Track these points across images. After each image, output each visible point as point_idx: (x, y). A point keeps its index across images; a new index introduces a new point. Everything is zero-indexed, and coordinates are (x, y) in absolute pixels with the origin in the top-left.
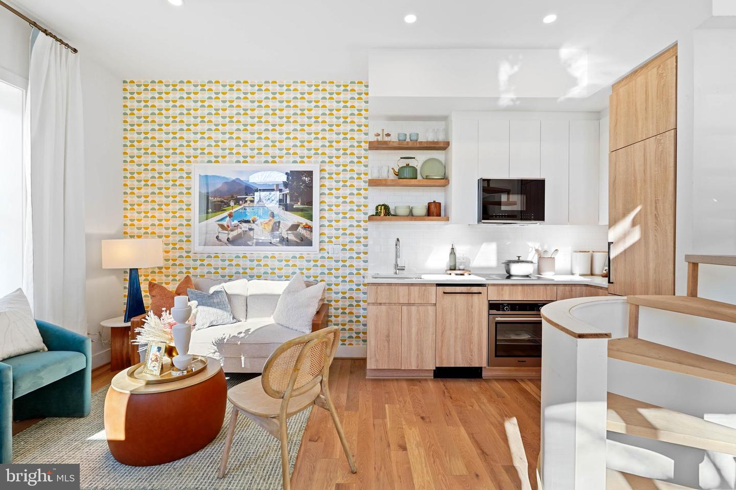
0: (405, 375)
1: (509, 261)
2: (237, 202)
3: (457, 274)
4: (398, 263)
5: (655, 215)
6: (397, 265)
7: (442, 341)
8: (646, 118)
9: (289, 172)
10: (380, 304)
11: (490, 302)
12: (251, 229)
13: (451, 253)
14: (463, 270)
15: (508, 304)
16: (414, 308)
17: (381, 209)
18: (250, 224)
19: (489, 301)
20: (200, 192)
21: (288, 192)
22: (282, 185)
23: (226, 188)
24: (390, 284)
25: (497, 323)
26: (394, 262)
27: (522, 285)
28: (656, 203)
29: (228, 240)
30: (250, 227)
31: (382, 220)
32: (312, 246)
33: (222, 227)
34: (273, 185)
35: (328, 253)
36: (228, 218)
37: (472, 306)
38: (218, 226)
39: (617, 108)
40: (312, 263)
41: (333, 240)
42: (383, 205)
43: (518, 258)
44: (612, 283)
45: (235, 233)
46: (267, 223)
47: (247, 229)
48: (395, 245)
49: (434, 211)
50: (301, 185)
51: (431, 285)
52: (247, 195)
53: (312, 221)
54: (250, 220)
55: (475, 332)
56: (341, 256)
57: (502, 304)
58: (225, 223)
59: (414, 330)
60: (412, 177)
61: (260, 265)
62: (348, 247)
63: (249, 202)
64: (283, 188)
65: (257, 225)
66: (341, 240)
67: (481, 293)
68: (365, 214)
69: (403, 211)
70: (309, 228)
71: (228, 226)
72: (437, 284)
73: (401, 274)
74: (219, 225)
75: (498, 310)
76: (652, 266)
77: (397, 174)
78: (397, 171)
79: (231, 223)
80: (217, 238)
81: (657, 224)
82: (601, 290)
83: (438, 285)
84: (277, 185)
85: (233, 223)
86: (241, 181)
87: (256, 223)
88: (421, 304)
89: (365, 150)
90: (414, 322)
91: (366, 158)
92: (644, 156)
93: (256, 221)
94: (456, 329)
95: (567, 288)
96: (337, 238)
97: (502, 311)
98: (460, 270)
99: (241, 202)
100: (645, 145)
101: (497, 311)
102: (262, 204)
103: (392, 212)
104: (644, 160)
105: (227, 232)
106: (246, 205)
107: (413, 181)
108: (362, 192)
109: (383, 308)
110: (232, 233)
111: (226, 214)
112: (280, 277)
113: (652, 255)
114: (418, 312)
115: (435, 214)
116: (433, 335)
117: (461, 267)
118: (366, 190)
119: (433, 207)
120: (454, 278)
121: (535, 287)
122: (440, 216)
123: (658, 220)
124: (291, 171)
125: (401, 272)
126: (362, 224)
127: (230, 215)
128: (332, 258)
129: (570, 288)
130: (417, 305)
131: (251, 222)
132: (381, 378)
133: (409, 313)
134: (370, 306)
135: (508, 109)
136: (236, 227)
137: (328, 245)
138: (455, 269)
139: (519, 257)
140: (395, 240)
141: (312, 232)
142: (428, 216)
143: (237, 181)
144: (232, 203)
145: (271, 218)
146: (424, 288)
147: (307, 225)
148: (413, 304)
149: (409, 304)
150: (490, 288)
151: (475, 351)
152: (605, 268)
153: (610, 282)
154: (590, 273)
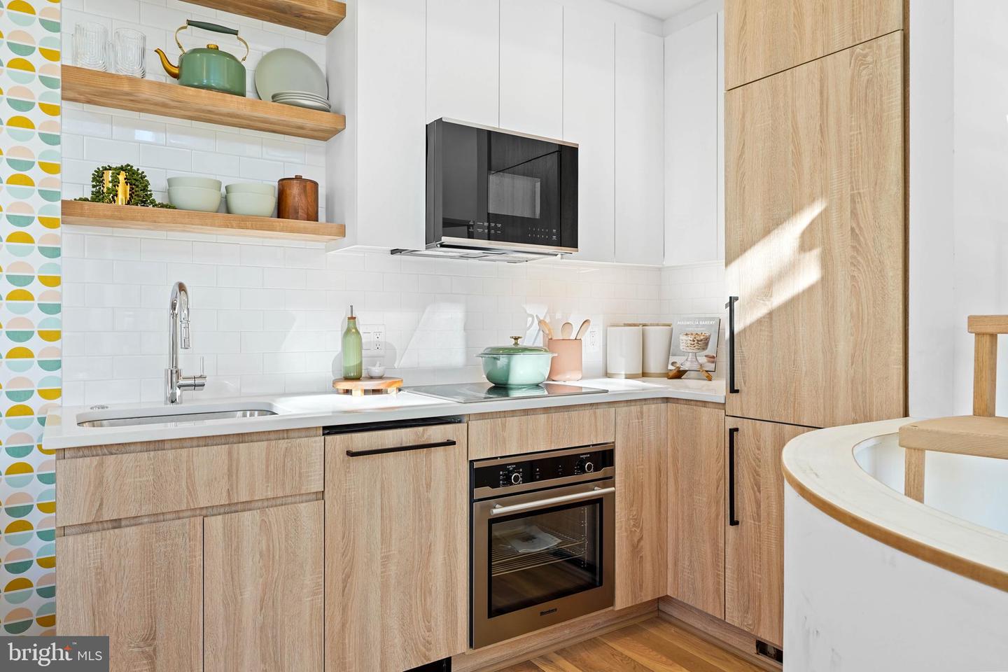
1: (493, 349)
3: (366, 392)
4: (180, 367)
5: (853, 230)
6: (175, 372)
7: (344, 609)
8: (824, 9)
10: (117, 524)
11: (476, 465)
13: (348, 331)
14: (381, 378)
16: (248, 519)
17: (115, 182)
19: (471, 462)
24: (157, 445)
25: (494, 521)
26: (165, 364)
27: (546, 410)
28: (853, 201)
31: (119, 219)
37: (428, 486)
42: (122, 168)
43: (513, 341)
44: (737, 391)
48: (169, 306)
49: (297, 204)
51: (307, 431)
55: (438, 559)
57: (503, 467)
59: (250, 594)
60: (227, 86)
67: (454, 443)
68: (49, 195)
69: (196, 196)
72: (324, 428)
73: (190, 401)
75: (495, 485)
76: (843, 348)
77: (176, 71)
78: (176, 63)
81: (858, 251)
82: (703, 409)
83: (330, 430)
88: (273, 502)
90: (250, 565)
92: (821, 93)
94: (386, 559)
95: (634, 409)
97: (504, 485)
98: (371, 378)
100: (822, 70)
101: (493, 487)
103: (158, 198)
104: (822, 104)
107: (232, 104)
108: (36, 115)
109: (130, 532)
113: (843, 324)
114: (265, 526)
115: (301, 213)
116: (315, 594)
117: (376, 371)
118: (51, 109)
119: (295, 191)
121: (574, 414)
122: (317, 220)
123: (859, 241)
125: (190, 393)
126: (36, 229)
129: (638, 408)
130: (260, 504)
133: (232, 539)
134: (71, 539)
138: (358, 378)
139: (516, 339)
140: (171, 287)
142: (279, 217)
146: (283, 444)
148: (247, 506)
149: (232, 508)
150: (474, 425)
151: (438, 611)
152: (672, 359)
153: (733, 390)
154: (640, 372)
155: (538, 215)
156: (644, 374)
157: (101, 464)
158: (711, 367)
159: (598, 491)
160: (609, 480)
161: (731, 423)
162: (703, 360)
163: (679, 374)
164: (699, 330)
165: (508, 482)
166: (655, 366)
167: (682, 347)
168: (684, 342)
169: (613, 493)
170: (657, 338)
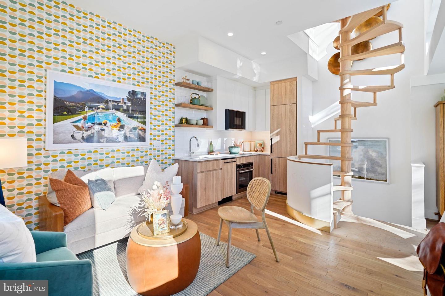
0: (208, 207)
2: (91, 108)
6: (191, 151)
7: (224, 186)
8: (286, 98)
9: (131, 91)
10: (202, 172)
12: (102, 130)
13: (211, 144)
15: (243, 165)
16: (214, 172)
17: (185, 121)
18: (102, 126)
19: (237, 164)
20: (54, 96)
21: (130, 104)
22: (126, 99)
23: (81, 96)
24: (205, 161)
25: (239, 174)
26: (189, 150)
28: (290, 126)
29: (83, 138)
30: (102, 128)
31: (184, 126)
32: (145, 142)
33: (77, 128)
34: (120, 98)
35: (154, 146)
36: (83, 121)
37: (232, 168)
38: (73, 127)
39: (273, 91)
40: (144, 153)
41: (157, 137)
42: (184, 118)
45: (89, 133)
46: (115, 125)
47: (99, 130)
49: (206, 123)
50: (139, 101)
51: (220, 160)
52: (99, 103)
53: (145, 125)
54: (102, 122)
55: (233, 179)
56: (160, 147)
58: (80, 124)
59: (215, 183)
61: (108, 157)
62: (164, 142)
63: (101, 109)
64: (127, 101)
65: (107, 126)
66: (161, 138)
67: (235, 161)
68: (173, 122)
69: (194, 122)
70: (144, 130)
71: (83, 127)
74: (74, 125)
77: (191, 102)
79: (85, 124)
80: (72, 136)
81: (290, 133)
82: (266, 156)
83: (222, 159)
84: (123, 99)
85: (87, 125)
86: (95, 92)
87: (106, 125)
88: (217, 170)
89: (173, 85)
90: (215, 179)
91: (174, 89)
93: (107, 124)
94: (228, 179)
96: (159, 136)
99: (94, 109)
100: (285, 106)
101: (239, 169)
102: (111, 112)
105: (81, 132)
106: (99, 111)
108: (172, 109)
109: (204, 174)
110: (86, 132)
111: (81, 117)
112: (123, 164)
114: (216, 173)
116: (221, 184)
118: (174, 108)
119: (205, 121)
120: (210, 157)
121: (248, 157)
122: (209, 125)
123: (290, 131)
124: (132, 91)
126: (171, 128)
127: (85, 118)
128: (156, 149)
130: (215, 170)
131: (103, 124)
132: (200, 212)
133: (213, 175)
134: (199, 174)
135: (236, 80)
136: (90, 128)
137: (154, 141)
138: (212, 152)
141: (145, 132)
143: (91, 92)
144: (86, 109)
145: (118, 122)
146: (218, 161)
147: (142, 128)
149: (213, 170)
150: (237, 159)
151: (233, 188)
152: (256, 148)
153: (272, 153)
154: (250, 150)
155: (240, 124)
156: (251, 151)
157: (201, 164)
158: (263, 149)
159: (251, 170)
160: (252, 168)
161: (271, 158)
162: (261, 148)
163: (257, 151)
164: (260, 143)
165: (241, 168)
166: (253, 149)
167: (258, 146)
168: (258, 145)
169: (253, 170)
170: (253, 144)
